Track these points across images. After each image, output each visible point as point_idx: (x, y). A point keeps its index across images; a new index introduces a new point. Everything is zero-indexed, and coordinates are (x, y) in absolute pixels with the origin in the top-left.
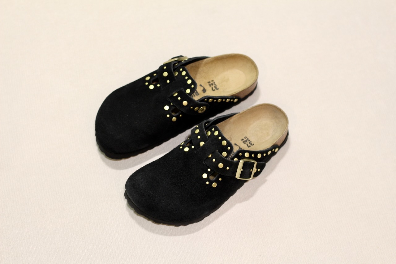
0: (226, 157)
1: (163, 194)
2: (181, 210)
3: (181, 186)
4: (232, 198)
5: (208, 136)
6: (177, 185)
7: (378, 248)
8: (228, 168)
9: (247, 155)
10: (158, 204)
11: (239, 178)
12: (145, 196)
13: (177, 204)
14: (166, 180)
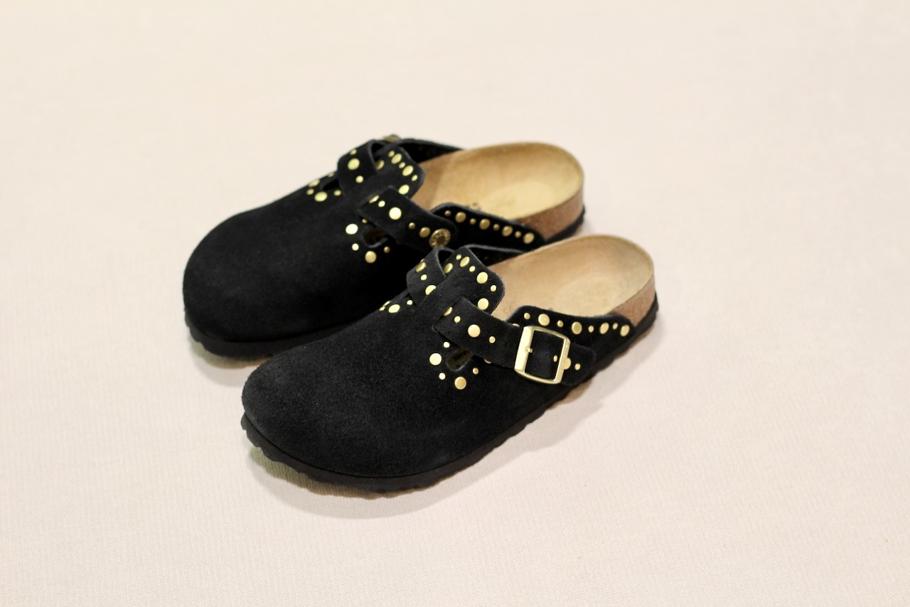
0: (486, 310)
1: (331, 400)
2: (375, 437)
3: (377, 383)
4: (511, 442)
5: (446, 274)
6: (365, 382)
7: (887, 541)
8: (492, 340)
9: (544, 320)
10: (315, 421)
11: (523, 374)
12: (285, 404)
13: (363, 422)
14: (339, 372)
